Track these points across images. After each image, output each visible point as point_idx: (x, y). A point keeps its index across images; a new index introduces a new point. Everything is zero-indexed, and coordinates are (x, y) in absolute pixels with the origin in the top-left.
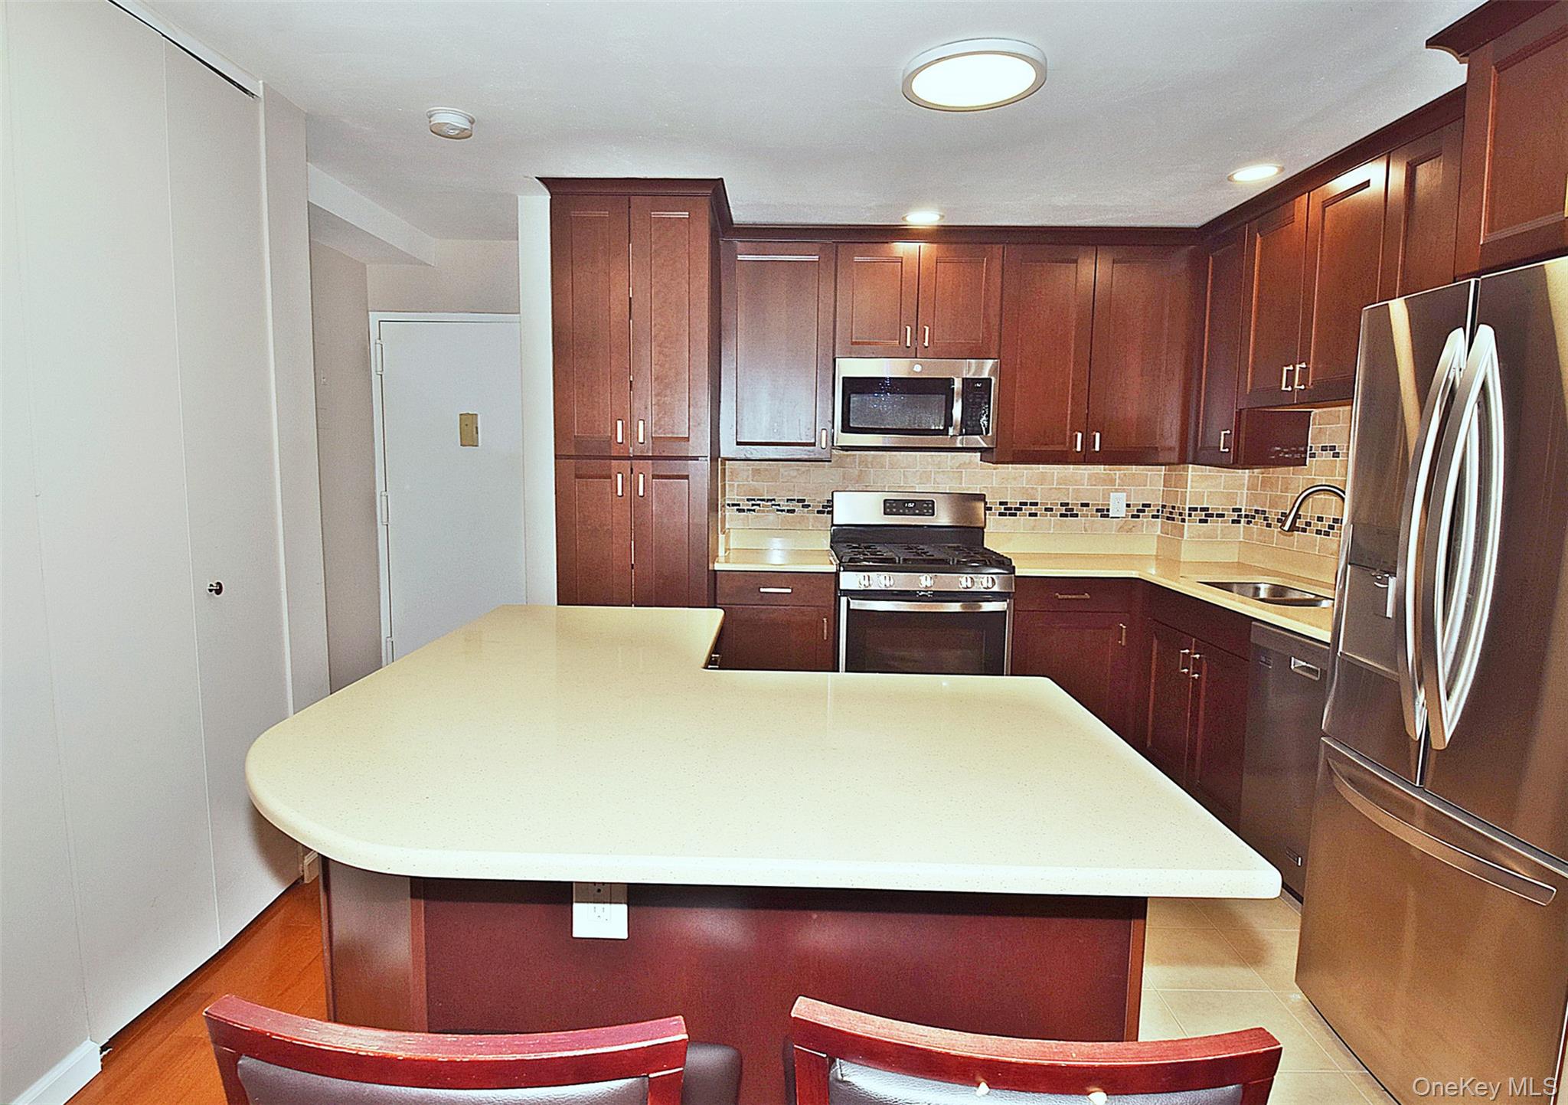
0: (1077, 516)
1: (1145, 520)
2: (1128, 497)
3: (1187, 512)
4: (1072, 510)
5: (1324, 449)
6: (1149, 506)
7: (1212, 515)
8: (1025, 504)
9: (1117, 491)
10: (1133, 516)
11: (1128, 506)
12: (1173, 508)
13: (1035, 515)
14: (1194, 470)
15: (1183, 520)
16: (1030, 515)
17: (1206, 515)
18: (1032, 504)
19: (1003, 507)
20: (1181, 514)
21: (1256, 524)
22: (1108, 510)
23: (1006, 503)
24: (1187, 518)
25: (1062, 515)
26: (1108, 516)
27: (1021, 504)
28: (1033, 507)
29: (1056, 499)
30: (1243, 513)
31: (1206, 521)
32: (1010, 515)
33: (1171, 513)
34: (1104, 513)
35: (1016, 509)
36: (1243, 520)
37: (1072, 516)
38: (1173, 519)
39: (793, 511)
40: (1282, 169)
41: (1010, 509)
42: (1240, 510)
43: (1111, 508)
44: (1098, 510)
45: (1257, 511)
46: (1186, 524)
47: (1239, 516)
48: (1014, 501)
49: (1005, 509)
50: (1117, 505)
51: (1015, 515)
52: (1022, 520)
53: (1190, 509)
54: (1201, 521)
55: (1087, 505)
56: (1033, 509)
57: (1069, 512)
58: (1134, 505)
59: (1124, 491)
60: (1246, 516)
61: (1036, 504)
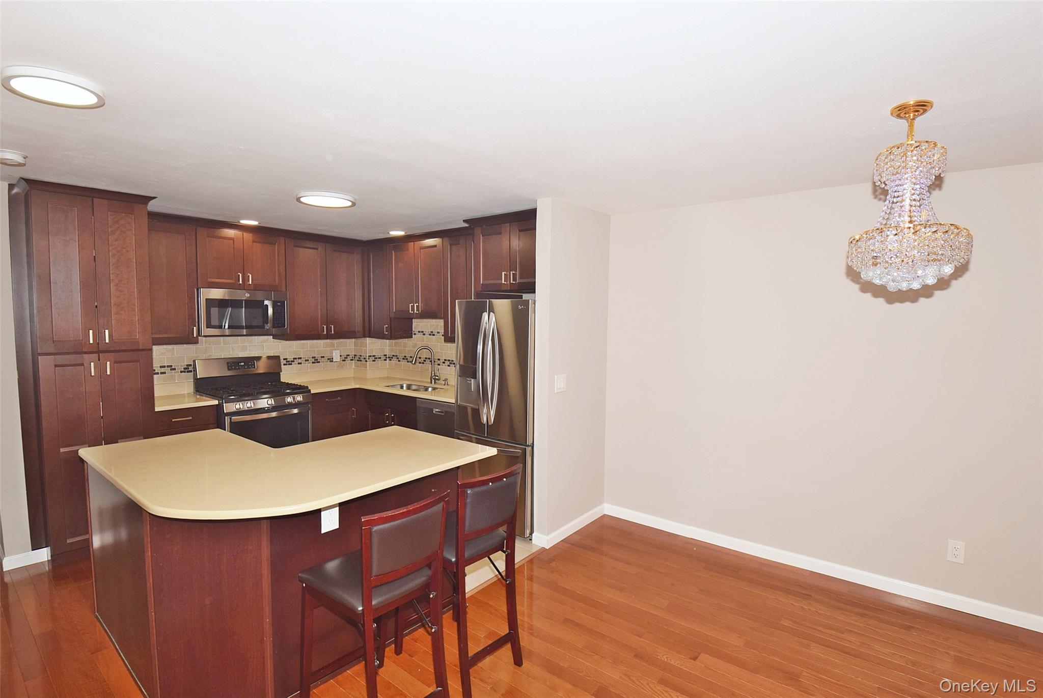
0: (319, 362)
1: (348, 361)
2: (340, 352)
3: (368, 358)
4: (317, 360)
5: (419, 332)
6: (349, 355)
7: (376, 358)
8: (296, 359)
9: (335, 350)
10: (343, 361)
11: (341, 356)
12: (361, 356)
13: (301, 363)
14: (369, 340)
15: (366, 361)
16: (299, 363)
17: (375, 358)
18: (299, 358)
19: (285, 361)
20: (365, 359)
21: (393, 360)
22: (333, 359)
23: (287, 359)
24: (368, 360)
25: (313, 363)
26: (333, 361)
27: (294, 359)
28: (300, 360)
29: (309, 356)
30: (387, 356)
31: (375, 361)
32: (289, 364)
33: (360, 358)
34: (331, 360)
35: (292, 361)
36: (387, 359)
37: (317, 362)
38: (361, 361)
39: (165, 373)
40: (406, 233)
41: (289, 361)
42: (386, 355)
43: (334, 357)
44: (328, 359)
45: (393, 356)
46: (368, 363)
47: (386, 358)
48: (290, 358)
49: (286, 362)
50: (336, 357)
51: (291, 364)
52: (295, 366)
53: (369, 356)
54: (373, 361)
55: (324, 357)
56: (300, 361)
57: (316, 361)
58: (343, 356)
59: (338, 349)
60: (389, 357)
61: (301, 358)
